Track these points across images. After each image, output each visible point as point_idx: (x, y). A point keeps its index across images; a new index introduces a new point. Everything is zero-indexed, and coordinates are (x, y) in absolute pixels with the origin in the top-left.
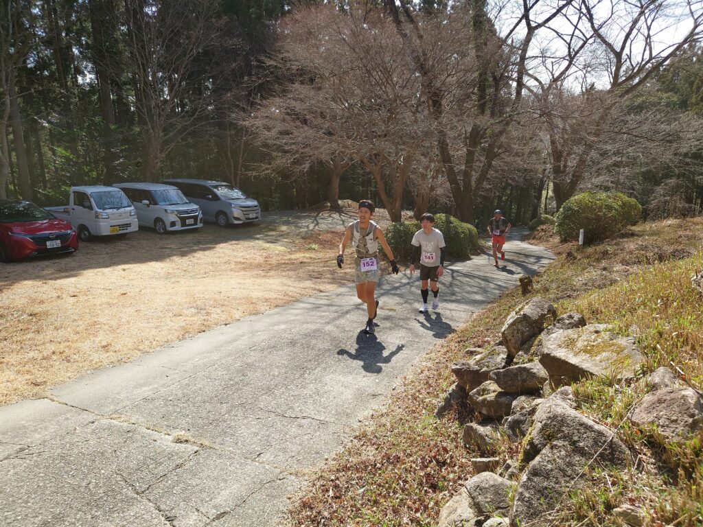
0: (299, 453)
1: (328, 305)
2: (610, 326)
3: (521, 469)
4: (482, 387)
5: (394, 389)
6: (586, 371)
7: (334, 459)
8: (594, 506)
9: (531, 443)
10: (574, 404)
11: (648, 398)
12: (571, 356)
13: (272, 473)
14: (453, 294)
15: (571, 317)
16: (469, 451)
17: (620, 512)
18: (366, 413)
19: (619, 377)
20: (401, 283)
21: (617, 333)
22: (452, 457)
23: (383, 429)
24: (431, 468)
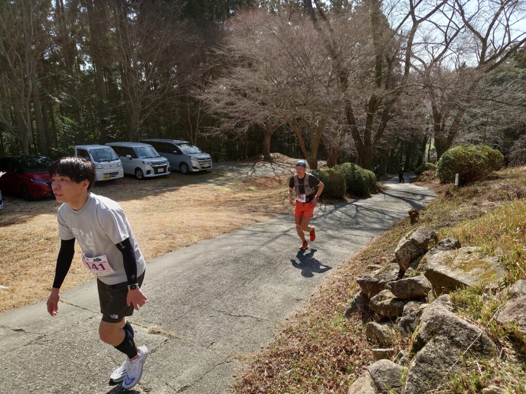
0: (241, 343)
1: (263, 232)
2: (480, 248)
3: (411, 358)
4: (380, 294)
5: (312, 296)
6: (461, 283)
7: (268, 348)
8: (467, 386)
9: (418, 338)
10: (452, 308)
11: (509, 304)
12: (449, 271)
13: (222, 357)
14: (358, 223)
15: (449, 241)
16: (371, 343)
17: (488, 391)
18: (292, 313)
19: (487, 287)
20: (317, 215)
21: (485, 254)
22: (357, 348)
23: (304, 325)
24: (342, 355)
